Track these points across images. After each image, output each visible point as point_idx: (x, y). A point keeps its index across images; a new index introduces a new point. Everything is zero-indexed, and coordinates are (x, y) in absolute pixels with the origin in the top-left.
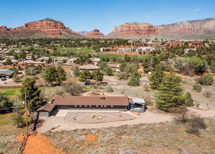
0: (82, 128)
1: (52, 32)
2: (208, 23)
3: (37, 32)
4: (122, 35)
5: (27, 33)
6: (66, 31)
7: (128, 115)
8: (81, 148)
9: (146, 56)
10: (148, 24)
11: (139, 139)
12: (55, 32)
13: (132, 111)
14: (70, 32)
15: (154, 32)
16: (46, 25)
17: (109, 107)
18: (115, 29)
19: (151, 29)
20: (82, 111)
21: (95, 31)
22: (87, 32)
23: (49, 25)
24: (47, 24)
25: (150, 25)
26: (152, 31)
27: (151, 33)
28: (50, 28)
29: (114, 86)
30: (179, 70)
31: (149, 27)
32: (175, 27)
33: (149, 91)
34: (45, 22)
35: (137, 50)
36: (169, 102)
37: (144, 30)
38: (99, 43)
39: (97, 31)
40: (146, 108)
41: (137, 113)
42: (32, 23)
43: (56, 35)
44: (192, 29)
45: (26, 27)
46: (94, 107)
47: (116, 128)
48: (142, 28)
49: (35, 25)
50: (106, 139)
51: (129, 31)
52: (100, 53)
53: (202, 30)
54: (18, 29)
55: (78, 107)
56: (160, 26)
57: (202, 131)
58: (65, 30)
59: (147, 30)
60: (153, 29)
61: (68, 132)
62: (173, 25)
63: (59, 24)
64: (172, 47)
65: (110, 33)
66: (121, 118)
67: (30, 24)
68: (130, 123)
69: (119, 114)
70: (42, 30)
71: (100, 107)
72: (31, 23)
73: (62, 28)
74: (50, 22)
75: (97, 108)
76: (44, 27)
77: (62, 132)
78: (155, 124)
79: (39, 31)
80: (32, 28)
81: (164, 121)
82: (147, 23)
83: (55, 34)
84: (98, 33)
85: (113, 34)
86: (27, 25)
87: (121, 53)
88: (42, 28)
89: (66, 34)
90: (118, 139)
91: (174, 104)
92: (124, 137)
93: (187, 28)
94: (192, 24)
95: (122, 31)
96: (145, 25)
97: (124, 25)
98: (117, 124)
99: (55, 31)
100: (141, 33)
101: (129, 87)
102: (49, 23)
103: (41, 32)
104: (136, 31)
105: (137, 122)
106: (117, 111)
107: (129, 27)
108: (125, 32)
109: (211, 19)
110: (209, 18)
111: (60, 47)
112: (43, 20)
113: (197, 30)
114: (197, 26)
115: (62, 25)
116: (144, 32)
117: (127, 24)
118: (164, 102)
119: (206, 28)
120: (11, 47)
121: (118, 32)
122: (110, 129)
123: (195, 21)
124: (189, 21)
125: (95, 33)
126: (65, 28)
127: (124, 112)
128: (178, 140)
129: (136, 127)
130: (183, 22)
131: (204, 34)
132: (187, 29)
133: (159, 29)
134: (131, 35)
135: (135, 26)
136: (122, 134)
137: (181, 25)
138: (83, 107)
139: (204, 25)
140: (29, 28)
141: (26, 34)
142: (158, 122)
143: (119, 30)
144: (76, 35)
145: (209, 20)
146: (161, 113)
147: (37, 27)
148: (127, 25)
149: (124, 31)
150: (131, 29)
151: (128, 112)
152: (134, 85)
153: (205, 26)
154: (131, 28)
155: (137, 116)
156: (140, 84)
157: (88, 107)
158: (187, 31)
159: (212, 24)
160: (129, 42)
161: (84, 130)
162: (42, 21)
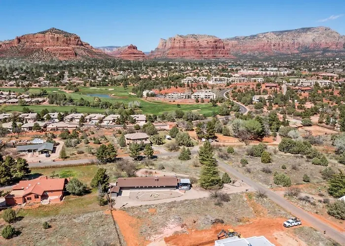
0: (145, 204)
1: (62, 52)
2: (303, 35)
3: (38, 50)
4: (174, 54)
5: (20, 52)
6: (85, 50)
7: (177, 193)
8: (147, 217)
9: (204, 106)
10: (213, 37)
11: (183, 210)
12: (66, 52)
13: (180, 190)
14: (90, 50)
15: (223, 49)
16: (51, 40)
17: (162, 187)
18: (161, 44)
19: (219, 45)
20: (141, 191)
21: (130, 47)
22: (116, 47)
23: (56, 40)
24: (53, 38)
25: (216, 38)
26: (220, 48)
27: (218, 52)
28: (58, 44)
29: (165, 161)
30: (236, 134)
31: (215, 42)
32: (255, 41)
33: (198, 166)
34: (50, 36)
35: (193, 97)
36: (208, 182)
37: (207, 46)
38: (140, 79)
39: (134, 48)
40: (191, 186)
41: (184, 191)
42: (28, 35)
43: (68, 56)
44: (281, 45)
45: (19, 43)
46: (150, 188)
47: (168, 203)
48: (204, 44)
49: (33, 40)
50: (162, 211)
51: (184, 47)
52: (142, 99)
53: (296, 47)
54: (4, 46)
55: (138, 188)
56: (232, 39)
57: (225, 203)
58: (82, 47)
59: (212, 46)
60: (221, 45)
61: (136, 207)
62: (253, 37)
63: (72, 38)
64: (239, 91)
65: (154, 50)
66: (172, 196)
67: (24, 38)
68: (178, 199)
69: (170, 193)
70: (44, 49)
71: (155, 187)
72: (26, 36)
73: (77, 45)
74: (58, 35)
75: (153, 188)
76: (48, 44)
77: (132, 208)
78: (195, 200)
79: (39, 49)
80: (28, 44)
81: (202, 197)
82: (212, 35)
83: (67, 54)
84: (135, 51)
85: (158, 52)
86: (19, 40)
87: (172, 101)
88: (44, 44)
89: (84, 54)
90: (169, 211)
91: (211, 183)
92: (173, 209)
93: (273, 42)
94: (280, 36)
95: (173, 48)
96: (208, 39)
97: (176, 38)
98: (169, 201)
99: (67, 50)
100: (203, 51)
101: (180, 161)
102: (56, 36)
103: (43, 51)
104: (194, 47)
105: (182, 199)
106: (168, 190)
107: (185, 42)
108: (178, 50)
109: (309, 29)
110: (306, 28)
111: (83, 87)
112: (46, 32)
113: (289, 46)
114: (288, 40)
115: (77, 40)
116: (207, 50)
117: (180, 36)
118: (204, 182)
119: (301, 43)
120: (6, 86)
121: (166, 49)
122: (164, 204)
123: (286, 31)
124: (276, 32)
125: (131, 51)
126: (82, 45)
127: (173, 191)
128: (207, 210)
129: (182, 202)
130: (266, 34)
131: (298, 52)
132: (272, 45)
133: (230, 45)
134: (187, 55)
135: (194, 40)
136: (172, 207)
137: (264, 39)
138: (142, 188)
139: (298, 39)
140: (24, 45)
141: (19, 55)
142: (198, 198)
143: (169, 45)
144: (100, 55)
145: (306, 30)
146: (203, 190)
147: (37, 44)
148: (180, 38)
149: (176, 48)
150: (188, 45)
151: (177, 190)
152: (184, 159)
153: (300, 40)
154: (186, 44)
155: (184, 194)
156: (191, 156)
157: (146, 188)
158: (273, 47)
159: (310, 36)
160: (182, 82)
161: (146, 205)
162: (44, 33)
